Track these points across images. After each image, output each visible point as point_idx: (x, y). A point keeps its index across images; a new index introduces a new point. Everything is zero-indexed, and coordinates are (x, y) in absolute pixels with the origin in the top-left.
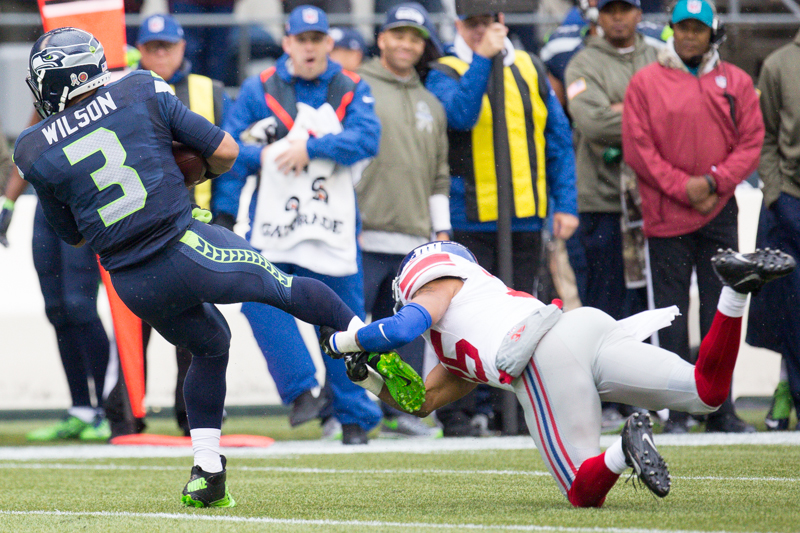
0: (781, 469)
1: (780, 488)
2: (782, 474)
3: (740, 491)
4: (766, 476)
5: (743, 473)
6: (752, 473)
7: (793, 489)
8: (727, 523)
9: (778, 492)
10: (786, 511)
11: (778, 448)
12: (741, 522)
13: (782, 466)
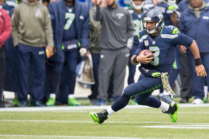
0: (15, 118)
1: (15, 123)
2: (16, 119)
3: (4, 124)
4: (11, 119)
5: (5, 119)
6: (8, 119)
7: (19, 123)
8: (1, 132)
9: (15, 124)
10: (17, 129)
11: (14, 112)
12: (5, 132)
13: (16, 117)
